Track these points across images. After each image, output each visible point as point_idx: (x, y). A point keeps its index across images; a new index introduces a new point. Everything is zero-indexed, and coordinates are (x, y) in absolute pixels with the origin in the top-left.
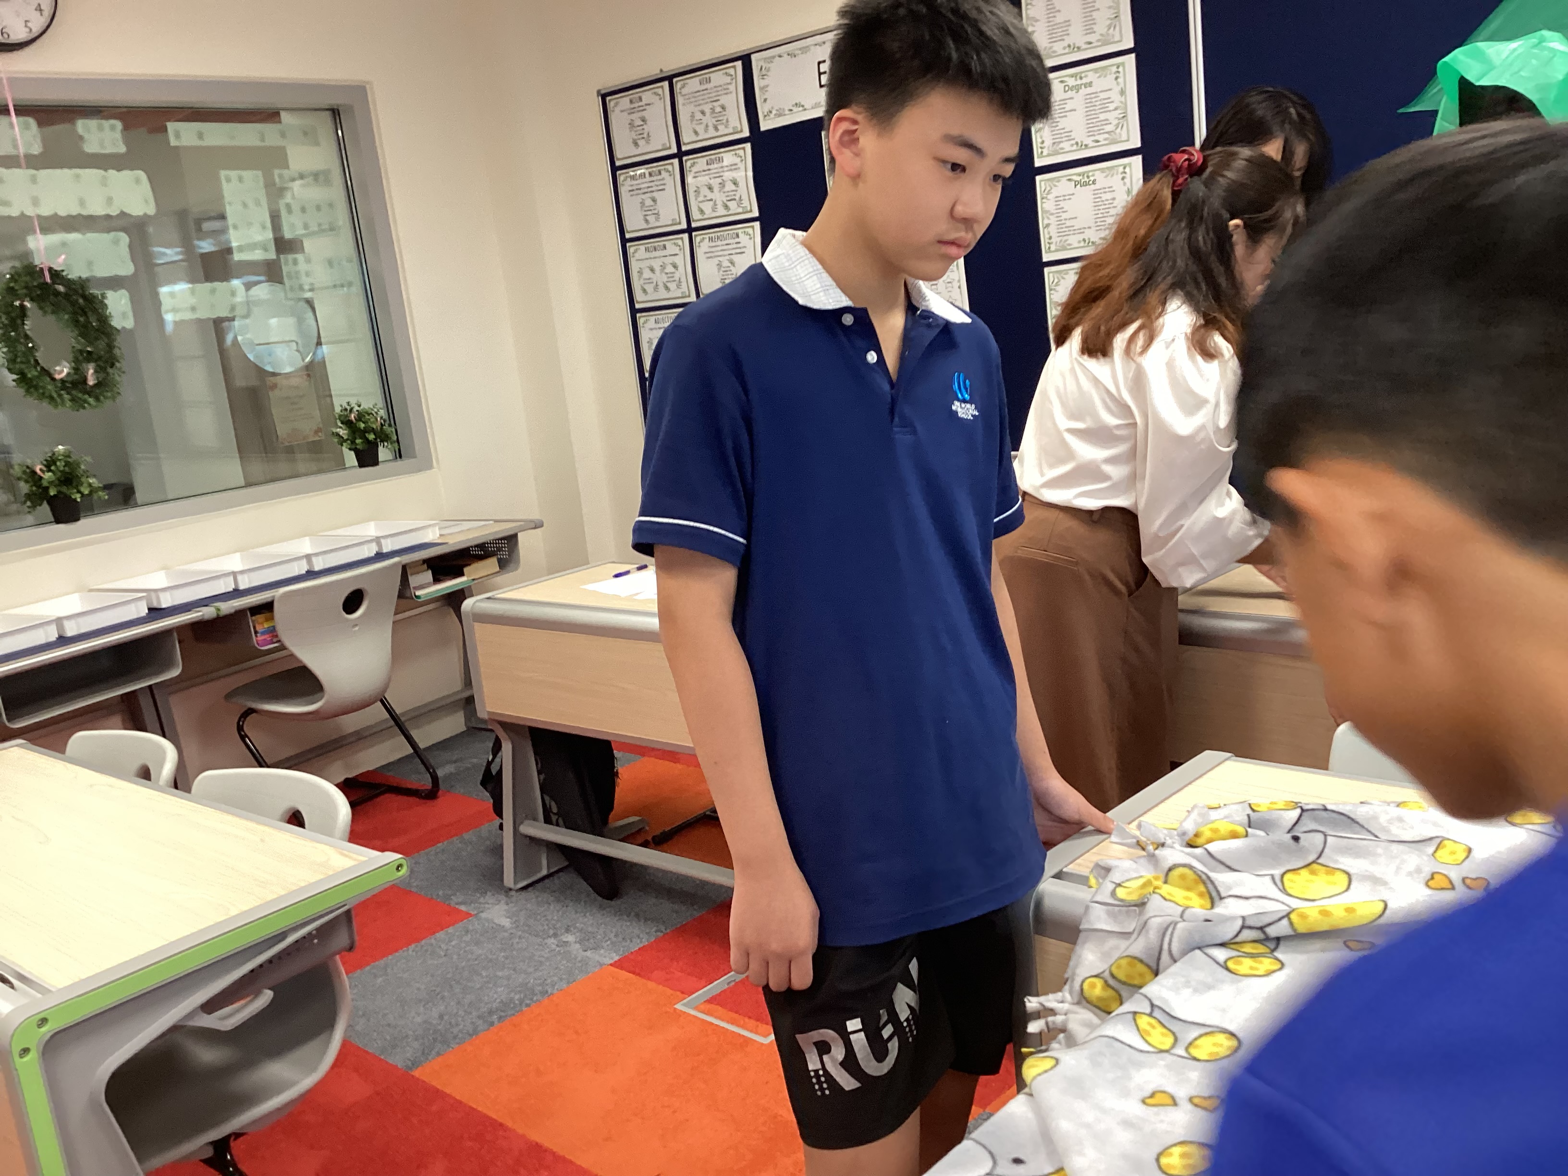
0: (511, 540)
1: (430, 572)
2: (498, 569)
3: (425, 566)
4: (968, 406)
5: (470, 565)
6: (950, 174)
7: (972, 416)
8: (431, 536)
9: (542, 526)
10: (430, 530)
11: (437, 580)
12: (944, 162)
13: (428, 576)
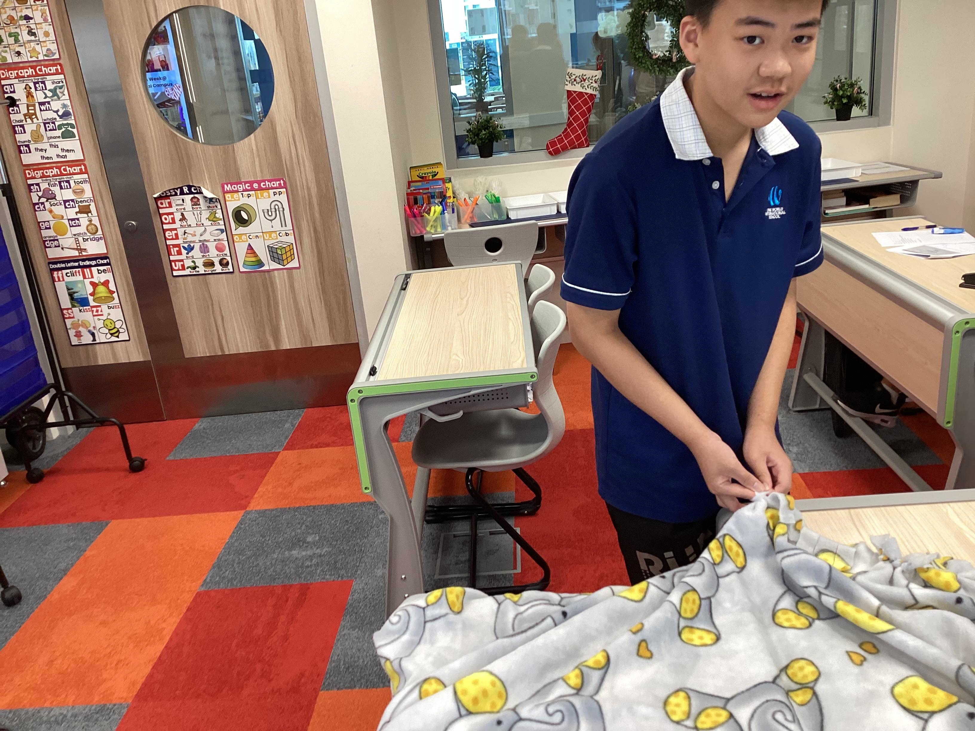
0: (914, 183)
1: (845, 199)
2: (899, 202)
3: (843, 194)
4: (778, 209)
5: (876, 197)
6: (749, 47)
7: (780, 216)
8: (852, 174)
9: (941, 177)
10: (854, 171)
11: (848, 204)
12: (742, 39)
13: (843, 200)
